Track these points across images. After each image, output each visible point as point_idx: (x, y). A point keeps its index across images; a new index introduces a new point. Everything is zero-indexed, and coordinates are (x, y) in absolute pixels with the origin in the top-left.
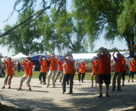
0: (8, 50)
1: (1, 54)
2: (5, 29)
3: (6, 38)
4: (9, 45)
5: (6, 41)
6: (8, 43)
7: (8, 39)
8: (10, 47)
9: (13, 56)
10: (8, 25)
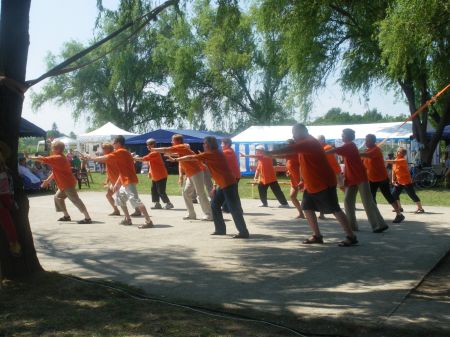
0: (76, 115)
1: (54, 125)
2: (64, 55)
3: (67, 79)
4: (76, 101)
5: (69, 88)
6: (74, 95)
7: (74, 84)
8: (81, 106)
9: (90, 130)
10: (74, 42)
